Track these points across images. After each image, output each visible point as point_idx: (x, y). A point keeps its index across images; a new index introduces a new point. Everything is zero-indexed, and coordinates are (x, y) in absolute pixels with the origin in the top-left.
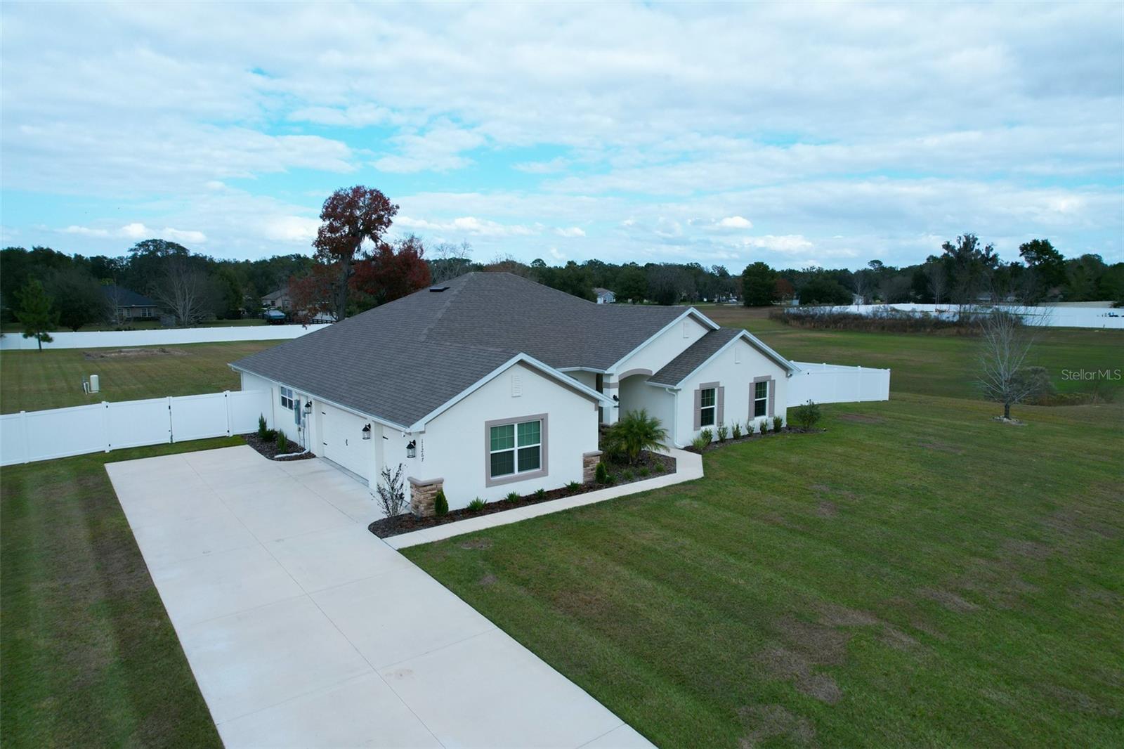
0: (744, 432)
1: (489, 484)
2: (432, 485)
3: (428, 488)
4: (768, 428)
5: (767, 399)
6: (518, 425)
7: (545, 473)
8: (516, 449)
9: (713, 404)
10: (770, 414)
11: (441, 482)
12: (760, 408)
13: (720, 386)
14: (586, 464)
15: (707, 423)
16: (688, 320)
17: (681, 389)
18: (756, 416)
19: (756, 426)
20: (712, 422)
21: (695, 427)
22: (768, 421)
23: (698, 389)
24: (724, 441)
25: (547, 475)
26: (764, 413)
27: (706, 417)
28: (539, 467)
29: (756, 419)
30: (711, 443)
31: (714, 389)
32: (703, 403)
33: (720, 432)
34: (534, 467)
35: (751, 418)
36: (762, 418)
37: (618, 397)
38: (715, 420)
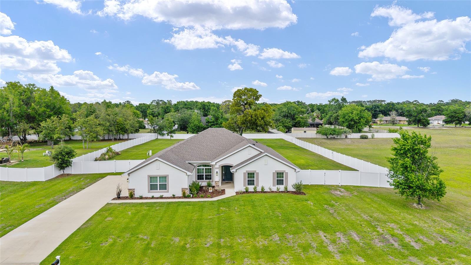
0: (267, 189)
1: (149, 192)
2: (131, 190)
4: (280, 190)
5: (284, 179)
6: (159, 177)
8: (158, 183)
9: (254, 178)
10: (285, 185)
11: (134, 189)
12: (280, 182)
13: (257, 172)
14: (182, 191)
15: (251, 184)
16: (250, 148)
17: (236, 171)
18: (277, 185)
19: (274, 189)
20: (253, 184)
21: (244, 186)
22: (282, 188)
23: (245, 172)
24: (256, 192)
25: (168, 192)
26: (283, 184)
27: (251, 183)
28: (166, 190)
29: (276, 186)
30: (247, 192)
31: (254, 173)
32: (248, 177)
33: (255, 188)
34: (165, 190)
35: (274, 185)
36: (279, 186)
37: (218, 172)
38: (255, 184)
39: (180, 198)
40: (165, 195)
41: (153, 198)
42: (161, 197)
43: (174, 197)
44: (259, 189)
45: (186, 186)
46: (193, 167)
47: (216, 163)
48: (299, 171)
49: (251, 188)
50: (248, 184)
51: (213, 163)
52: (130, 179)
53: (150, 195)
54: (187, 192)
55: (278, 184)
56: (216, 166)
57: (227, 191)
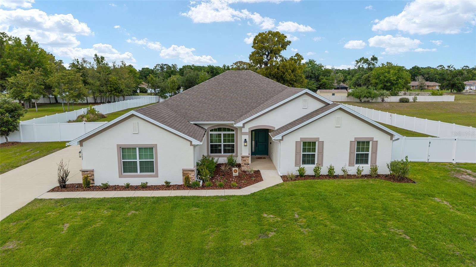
0: (338, 171)
1: (120, 176)
2: (88, 172)
3: (86, 173)
4: (363, 173)
5: (370, 153)
6: (139, 148)
7: (156, 176)
8: (138, 160)
9: (315, 152)
10: (371, 163)
11: (93, 171)
12: (362, 159)
13: (320, 140)
14: (184, 174)
15: (308, 163)
16: (306, 97)
17: (282, 140)
18: (356, 164)
19: (352, 170)
20: (313, 163)
21: (296, 164)
22: (366, 169)
23: (299, 141)
24: (317, 176)
25: (158, 177)
26: (367, 162)
27: (308, 159)
28: (154, 172)
29: (354, 166)
30: (302, 176)
31: (315, 142)
32: (304, 150)
33: (316, 170)
34: (151, 172)
35: (351, 164)
36: (361, 166)
37: (247, 140)
38: (316, 162)
39: (178, 187)
40: (151, 181)
41: (128, 187)
42: (144, 187)
43: (168, 186)
44: (324, 171)
45: (191, 165)
46: (203, 132)
47: (244, 124)
48: (398, 139)
49: (309, 169)
50: (304, 162)
51: (240, 124)
52: (83, 152)
53: (123, 182)
54: (193, 177)
55: (357, 162)
56: (243, 129)
57: (264, 173)
